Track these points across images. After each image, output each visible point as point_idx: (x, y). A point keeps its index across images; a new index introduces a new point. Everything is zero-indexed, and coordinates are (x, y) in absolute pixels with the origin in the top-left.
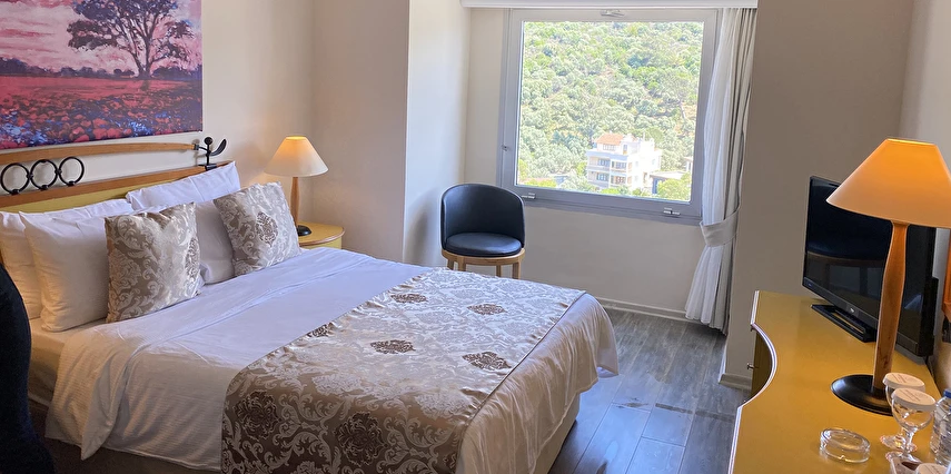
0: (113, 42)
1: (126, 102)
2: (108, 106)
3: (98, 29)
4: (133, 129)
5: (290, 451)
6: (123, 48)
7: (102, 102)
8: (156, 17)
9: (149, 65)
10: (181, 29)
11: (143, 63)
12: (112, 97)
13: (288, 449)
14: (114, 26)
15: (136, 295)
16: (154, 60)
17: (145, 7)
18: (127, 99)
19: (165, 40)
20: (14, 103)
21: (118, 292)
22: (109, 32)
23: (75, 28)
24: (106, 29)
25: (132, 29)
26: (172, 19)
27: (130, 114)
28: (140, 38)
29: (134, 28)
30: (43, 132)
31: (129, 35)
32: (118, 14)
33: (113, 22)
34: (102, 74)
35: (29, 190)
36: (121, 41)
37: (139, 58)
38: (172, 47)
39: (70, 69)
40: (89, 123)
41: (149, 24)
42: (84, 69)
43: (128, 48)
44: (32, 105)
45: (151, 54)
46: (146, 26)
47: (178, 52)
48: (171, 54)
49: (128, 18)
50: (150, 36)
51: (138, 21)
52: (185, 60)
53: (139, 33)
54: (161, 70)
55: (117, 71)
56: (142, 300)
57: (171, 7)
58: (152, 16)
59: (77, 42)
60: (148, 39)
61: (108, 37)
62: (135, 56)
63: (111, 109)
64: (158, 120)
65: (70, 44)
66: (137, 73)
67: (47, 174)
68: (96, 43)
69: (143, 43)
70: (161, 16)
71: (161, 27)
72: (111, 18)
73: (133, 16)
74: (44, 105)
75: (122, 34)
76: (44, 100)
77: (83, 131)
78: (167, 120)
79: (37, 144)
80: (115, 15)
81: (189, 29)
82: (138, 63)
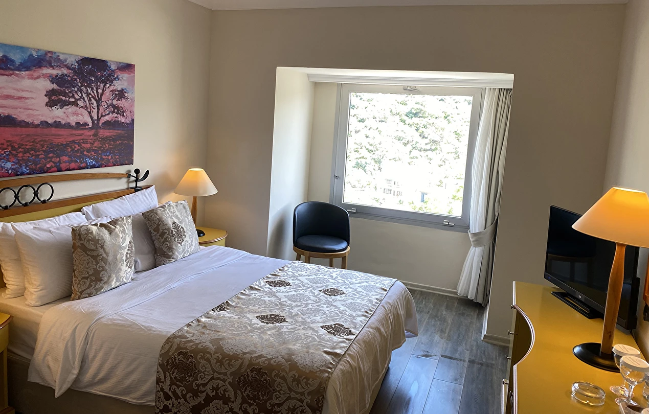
0: (75, 104)
1: (83, 145)
2: (71, 147)
3: (65, 95)
4: (87, 164)
5: (205, 393)
6: (82, 107)
7: (67, 145)
8: (104, 86)
9: (99, 119)
10: (121, 94)
11: (95, 118)
12: (73, 141)
13: (204, 392)
14: (76, 92)
15: (91, 281)
16: (102, 116)
17: (98, 79)
18: (83, 143)
19: (110, 102)
20: (8, 146)
21: (80, 279)
22: (73, 96)
23: (50, 93)
24: (71, 95)
25: (88, 94)
26: (115, 88)
27: (85, 153)
28: (93, 100)
29: (90, 94)
30: (27, 166)
31: (86, 99)
32: (80, 84)
33: (76, 89)
34: (68, 126)
35: (16, 206)
36: (80, 103)
37: (92, 114)
38: (115, 107)
39: (46, 122)
40: (58, 159)
41: (100, 91)
42: (56, 122)
43: (85, 108)
44: (19, 147)
45: (101, 112)
46: (97, 93)
47: (118, 111)
48: (113, 112)
49: (86, 87)
50: (100, 99)
51: (92, 89)
52: (123, 115)
53: (92, 97)
54: (107, 123)
55: (78, 123)
56: (96, 284)
57: (115, 79)
58: (102, 86)
59: (51, 104)
60: (99, 101)
61: (73, 100)
62: (90, 113)
63: (73, 149)
64: (104, 157)
65: (47, 105)
66: (91, 125)
67: (29, 195)
68: (64, 104)
69: (95, 104)
70: (108, 85)
71: (107, 93)
72: (74, 87)
73: (89, 86)
74: (28, 147)
75: (82, 98)
76: (27, 143)
77: (53, 165)
78: (110, 157)
79: (22, 174)
80: (77, 85)
81: (126, 95)
82: (92, 118)
